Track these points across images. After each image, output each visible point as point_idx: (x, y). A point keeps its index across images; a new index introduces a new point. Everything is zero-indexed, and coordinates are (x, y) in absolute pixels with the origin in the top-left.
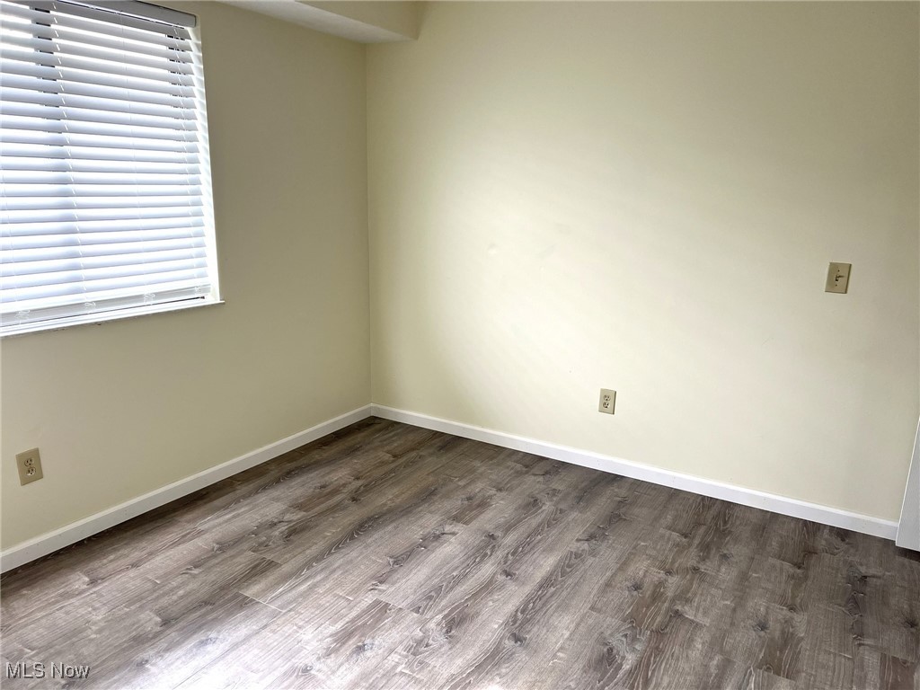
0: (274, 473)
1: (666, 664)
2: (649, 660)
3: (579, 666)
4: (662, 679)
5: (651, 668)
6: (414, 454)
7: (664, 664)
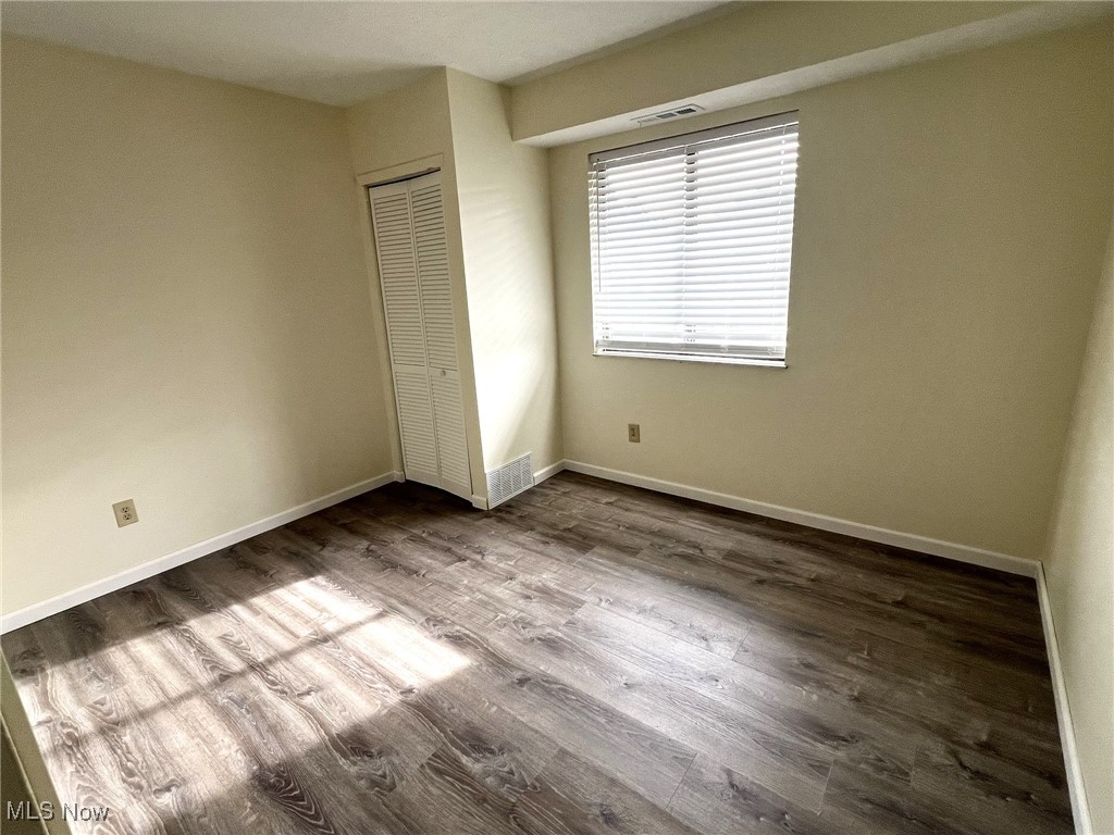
0: (796, 535)
1: (457, 800)
2: (468, 784)
3: (476, 720)
4: (438, 788)
5: (457, 784)
6: (924, 618)
7: (458, 797)
